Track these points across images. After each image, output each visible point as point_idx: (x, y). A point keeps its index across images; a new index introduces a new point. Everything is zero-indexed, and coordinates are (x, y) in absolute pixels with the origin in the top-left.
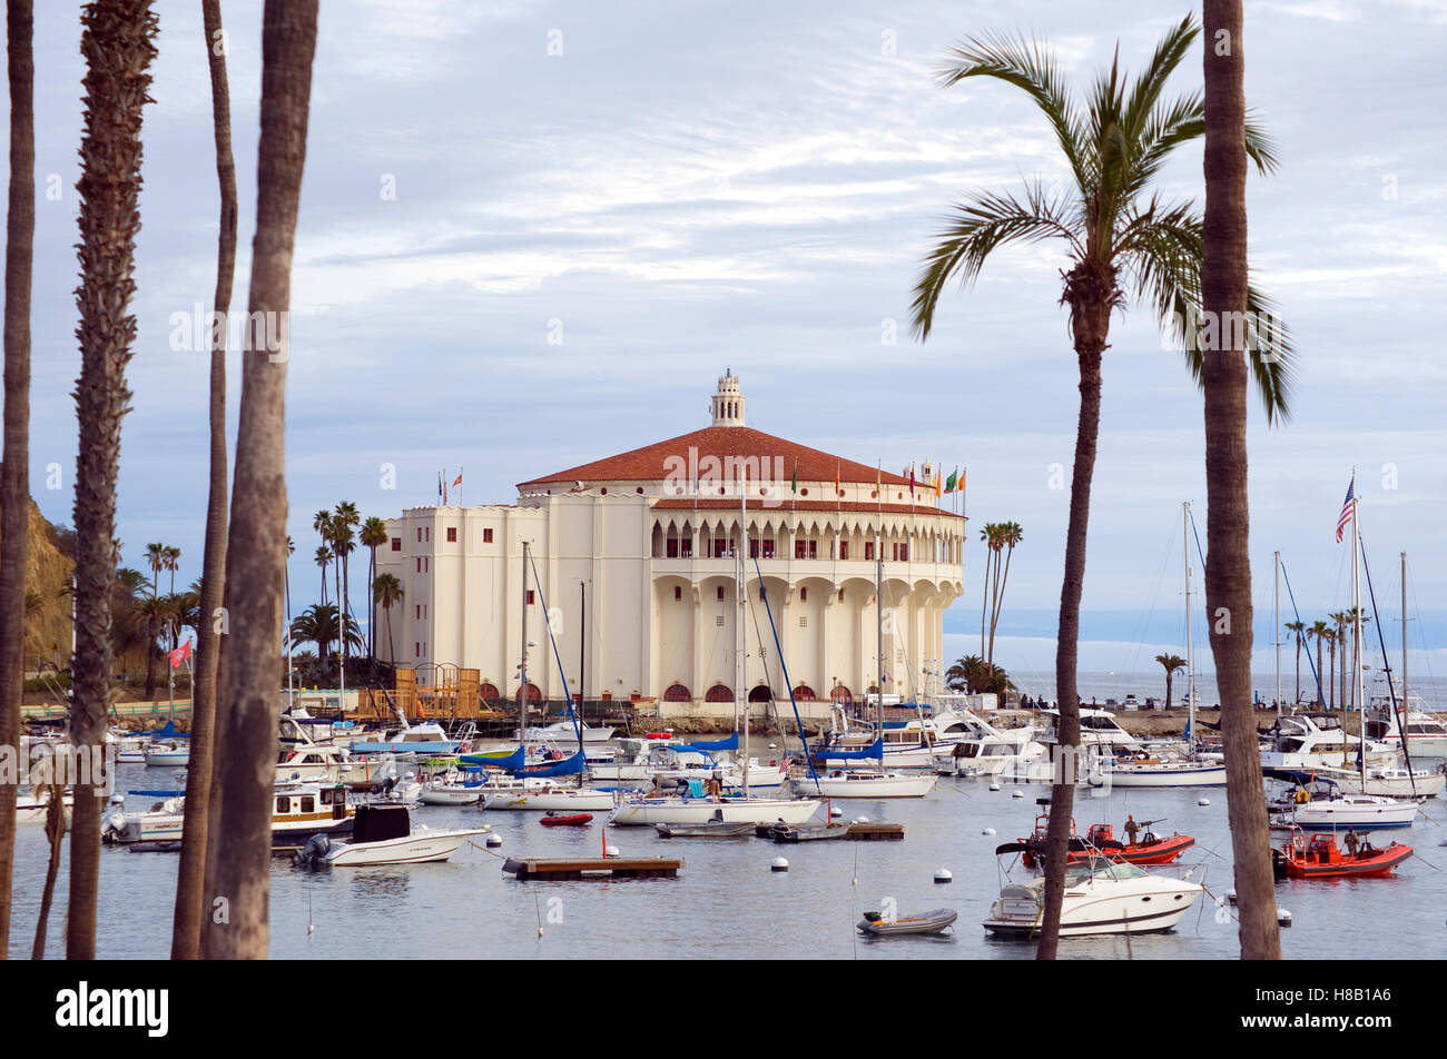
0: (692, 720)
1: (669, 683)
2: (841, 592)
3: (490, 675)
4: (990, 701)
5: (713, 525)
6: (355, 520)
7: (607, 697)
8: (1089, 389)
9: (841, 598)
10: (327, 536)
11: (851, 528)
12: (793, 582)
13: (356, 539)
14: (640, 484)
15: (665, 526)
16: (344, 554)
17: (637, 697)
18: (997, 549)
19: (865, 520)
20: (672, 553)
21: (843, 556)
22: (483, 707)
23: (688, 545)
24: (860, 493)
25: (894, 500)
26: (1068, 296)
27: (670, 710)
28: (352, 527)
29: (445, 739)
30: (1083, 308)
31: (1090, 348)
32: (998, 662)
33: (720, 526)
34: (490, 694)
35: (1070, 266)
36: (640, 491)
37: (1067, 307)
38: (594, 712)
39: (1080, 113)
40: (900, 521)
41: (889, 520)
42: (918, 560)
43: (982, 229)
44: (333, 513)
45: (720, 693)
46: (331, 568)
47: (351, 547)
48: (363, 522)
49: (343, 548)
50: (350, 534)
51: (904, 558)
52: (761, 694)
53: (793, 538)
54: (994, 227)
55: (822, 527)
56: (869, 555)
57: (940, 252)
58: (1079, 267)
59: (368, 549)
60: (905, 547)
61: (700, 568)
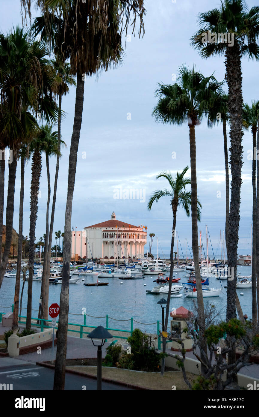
0: (108, 261)
1: (105, 256)
2: (129, 243)
3: (79, 255)
4: (150, 258)
5: (111, 234)
6: (61, 233)
7: (96, 258)
8: (175, 217)
9: (129, 244)
10: (57, 235)
11: (136, 234)
12: (123, 242)
13: (61, 236)
14: (101, 228)
15: (104, 234)
16: (59, 238)
17: (100, 258)
18: (151, 237)
19: (133, 233)
20: (105, 238)
21: (130, 238)
22: (79, 260)
23: (108, 236)
24: (132, 229)
25: (137, 230)
26: (171, 204)
27: (105, 260)
28: (60, 234)
29: (72, 265)
30: (174, 205)
31: (175, 211)
32: (151, 253)
33: (112, 234)
34: (79, 257)
35: (172, 200)
36: (101, 229)
37: (172, 205)
38: (95, 260)
39: (174, 179)
40: (138, 233)
41: (136, 233)
42: (140, 239)
43: (158, 195)
44: (57, 232)
45: (112, 258)
46: (57, 240)
47: (60, 237)
48: (62, 233)
49: (59, 237)
50: (60, 235)
51: (138, 238)
52: (119, 258)
53: (123, 235)
54: (160, 195)
55: (127, 234)
56: (133, 238)
57: (152, 199)
58: (173, 200)
59: (62, 237)
60: (138, 237)
61: (109, 240)
